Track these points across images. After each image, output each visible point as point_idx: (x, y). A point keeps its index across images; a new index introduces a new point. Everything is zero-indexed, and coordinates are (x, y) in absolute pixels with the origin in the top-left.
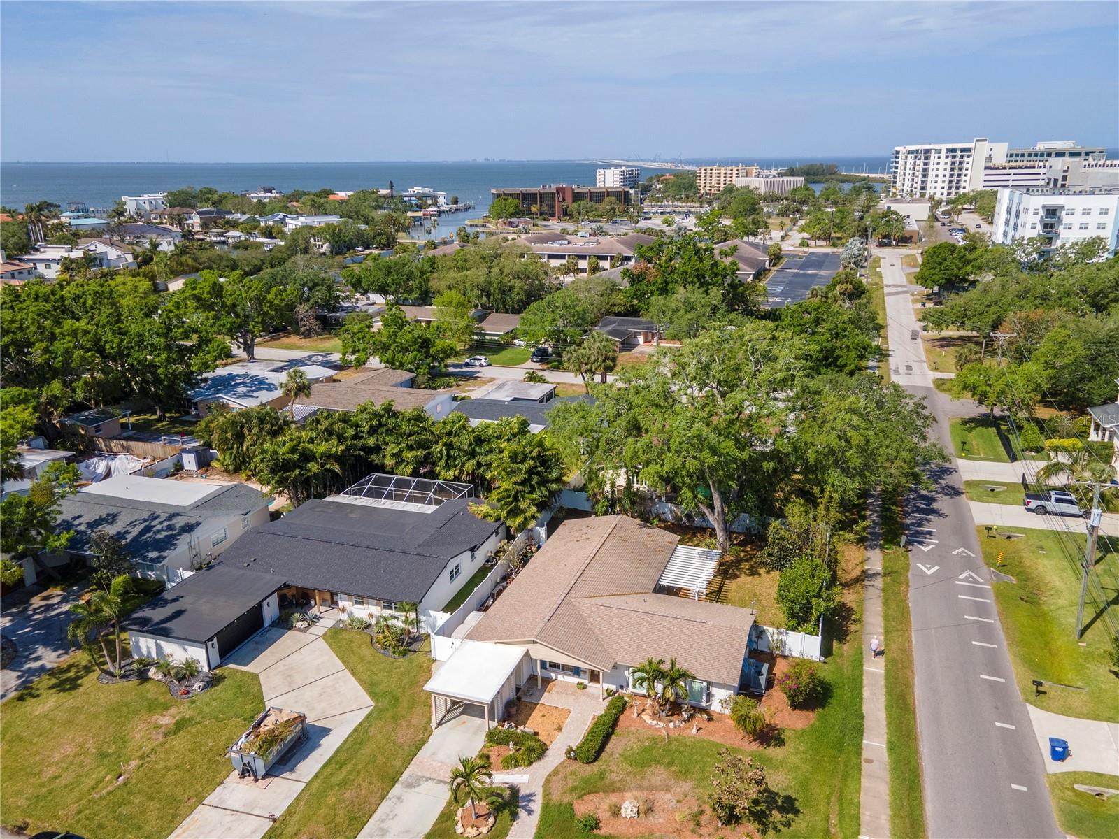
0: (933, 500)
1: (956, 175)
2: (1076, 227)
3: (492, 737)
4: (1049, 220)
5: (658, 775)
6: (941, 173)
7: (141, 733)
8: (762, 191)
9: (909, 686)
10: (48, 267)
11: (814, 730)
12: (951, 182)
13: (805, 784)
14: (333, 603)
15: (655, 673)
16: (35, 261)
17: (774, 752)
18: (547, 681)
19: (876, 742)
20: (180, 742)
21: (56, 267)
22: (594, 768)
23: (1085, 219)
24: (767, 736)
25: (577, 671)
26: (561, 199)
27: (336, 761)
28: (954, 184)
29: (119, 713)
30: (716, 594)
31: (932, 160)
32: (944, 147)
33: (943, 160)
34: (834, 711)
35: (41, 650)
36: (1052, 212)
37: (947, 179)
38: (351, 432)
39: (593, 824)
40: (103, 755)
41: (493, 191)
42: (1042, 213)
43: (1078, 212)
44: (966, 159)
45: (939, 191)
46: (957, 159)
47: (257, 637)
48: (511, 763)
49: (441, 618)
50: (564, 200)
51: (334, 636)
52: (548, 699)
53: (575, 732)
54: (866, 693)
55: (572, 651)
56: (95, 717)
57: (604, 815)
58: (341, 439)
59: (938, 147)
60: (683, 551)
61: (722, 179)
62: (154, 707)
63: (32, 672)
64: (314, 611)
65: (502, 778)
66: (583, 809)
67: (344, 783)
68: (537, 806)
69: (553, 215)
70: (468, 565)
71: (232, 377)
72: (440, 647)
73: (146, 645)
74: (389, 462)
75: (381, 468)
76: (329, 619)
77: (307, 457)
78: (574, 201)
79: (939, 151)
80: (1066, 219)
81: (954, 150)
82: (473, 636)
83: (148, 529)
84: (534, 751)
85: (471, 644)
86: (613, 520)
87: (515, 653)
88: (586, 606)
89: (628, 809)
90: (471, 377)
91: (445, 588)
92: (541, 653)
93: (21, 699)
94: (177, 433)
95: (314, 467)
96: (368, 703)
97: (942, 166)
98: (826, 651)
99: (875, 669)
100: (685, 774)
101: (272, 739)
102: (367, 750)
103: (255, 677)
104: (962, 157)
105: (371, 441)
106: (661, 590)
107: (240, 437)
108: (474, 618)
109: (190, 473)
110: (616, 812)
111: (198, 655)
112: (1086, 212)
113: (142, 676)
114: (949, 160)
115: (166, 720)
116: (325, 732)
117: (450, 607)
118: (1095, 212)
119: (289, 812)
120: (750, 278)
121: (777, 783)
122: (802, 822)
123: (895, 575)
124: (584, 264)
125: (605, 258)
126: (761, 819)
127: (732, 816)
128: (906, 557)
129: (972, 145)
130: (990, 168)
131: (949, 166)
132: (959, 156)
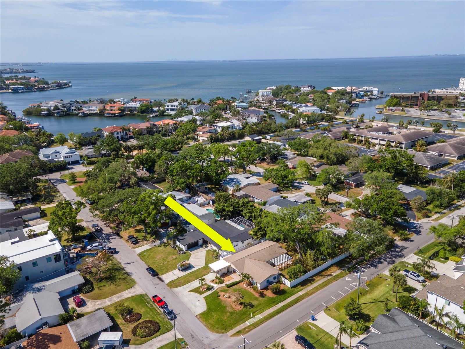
0: (381, 263)
5: (236, 294)
7: (170, 258)
9: (303, 299)
10: (219, 128)
11: (272, 298)
13: (259, 305)
16: (216, 126)
17: (261, 298)
19: (281, 305)
20: (174, 261)
21: (221, 128)
22: (228, 289)
24: (262, 295)
26: (421, 98)
27: (192, 273)
29: (169, 254)
34: (282, 297)
35: (165, 239)
39: (219, 296)
40: (164, 259)
47: (196, 247)
48: (216, 283)
50: (423, 99)
51: (208, 251)
52: (232, 275)
53: (231, 282)
54: (293, 296)
56: (166, 253)
57: (222, 295)
60: (285, 256)
62: (174, 254)
63: (162, 242)
64: (208, 245)
65: (212, 284)
66: (220, 294)
67: (190, 276)
68: (213, 291)
70: (241, 244)
71: (234, 179)
73: (178, 243)
76: (209, 248)
78: (428, 100)
82: (226, 259)
84: (222, 283)
87: (228, 264)
88: (247, 260)
89: (226, 296)
92: (232, 266)
93: (159, 246)
96: (204, 265)
98: (293, 287)
99: (301, 293)
100: (240, 295)
101: (183, 265)
102: (197, 273)
103: (191, 254)
105: (241, 209)
106: (269, 263)
108: (229, 256)
109: (210, 205)
110: (224, 296)
111: (183, 248)
113: (175, 248)
115: (174, 257)
116: (194, 267)
119: (181, 277)
120: (456, 159)
121: (254, 302)
122: (252, 309)
123: (337, 278)
124: (384, 143)
125: (393, 142)
126: (245, 305)
127: (241, 304)
128: (347, 274)
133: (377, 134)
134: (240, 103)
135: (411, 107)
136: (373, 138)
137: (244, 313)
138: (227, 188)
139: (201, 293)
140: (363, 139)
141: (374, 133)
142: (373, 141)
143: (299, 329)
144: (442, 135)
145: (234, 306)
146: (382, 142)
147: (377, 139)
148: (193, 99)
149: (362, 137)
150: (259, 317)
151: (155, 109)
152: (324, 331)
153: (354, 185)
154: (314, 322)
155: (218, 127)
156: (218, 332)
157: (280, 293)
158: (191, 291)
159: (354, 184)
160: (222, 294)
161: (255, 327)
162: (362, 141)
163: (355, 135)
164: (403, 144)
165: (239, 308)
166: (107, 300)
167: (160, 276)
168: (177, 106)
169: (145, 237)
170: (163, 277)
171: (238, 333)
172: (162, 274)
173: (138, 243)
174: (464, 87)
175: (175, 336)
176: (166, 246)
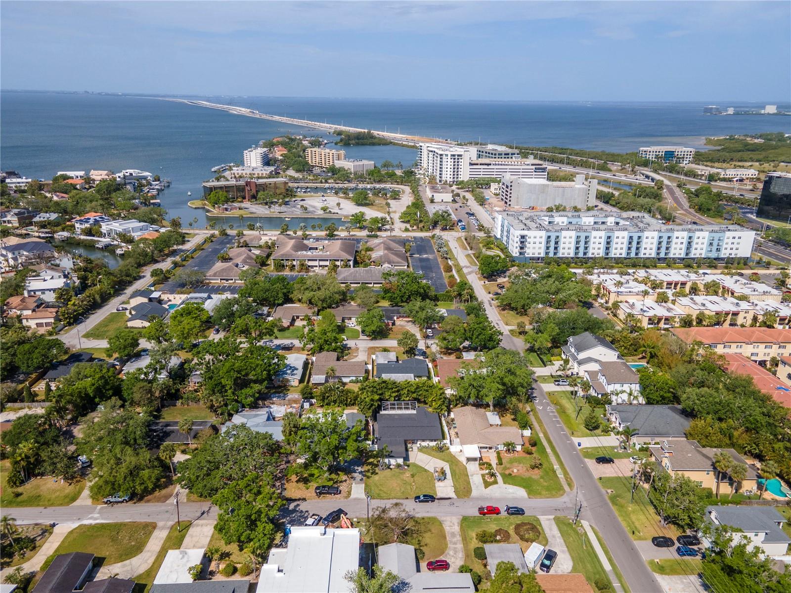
0: (531, 384)
1: (456, 170)
2: (532, 243)
3: (479, 464)
4: (522, 240)
5: (516, 464)
6: (449, 167)
7: (406, 478)
8: (352, 171)
9: (549, 438)
11: (537, 450)
12: (454, 172)
13: (541, 460)
14: (413, 443)
15: (508, 444)
16: (34, 291)
18: (480, 451)
19: (549, 450)
20: (417, 478)
22: (503, 466)
23: (535, 240)
25: (486, 448)
26: (249, 188)
27: (452, 475)
30: (503, 424)
31: (444, 160)
32: (449, 154)
33: (449, 160)
34: (539, 446)
36: (523, 237)
37: (452, 170)
39: (510, 475)
42: (520, 237)
43: (532, 237)
44: (460, 160)
45: (449, 176)
46: (456, 160)
50: (251, 189)
51: (421, 450)
53: (495, 460)
54: (543, 441)
56: (391, 478)
57: (511, 473)
59: (446, 153)
60: (488, 413)
61: (323, 158)
62: (401, 473)
63: (361, 472)
64: (410, 445)
66: (507, 473)
67: (459, 478)
68: (498, 474)
69: (245, 199)
72: (452, 448)
76: (416, 447)
78: (259, 191)
79: (447, 155)
80: (528, 240)
81: (454, 155)
84: (490, 465)
87: (476, 446)
88: (482, 432)
89: (515, 471)
93: (368, 478)
96: (447, 463)
97: (449, 163)
98: (532, 433)
99: (541, 435)
101: (442, 473)
102: (457, 471)
103: (415, 463)
106: (492, 425)
112: (535, 237)
113: (389, 468)
114: (452, 160)
115: (408, 475)
116: (445, 470)
118: (538, 237)
119: (455, 485)
120: (406, 267)
122: (544, 466)
123: (534, 410)
124: (327, 263)
125: (338, 260)
126: (537, 467)
127: (532, 468)
128: (534, 405)
129: (462, 153)
130: (471, 164)
131: (452, 164)
132: (457, 158)
136: (309, 260)
137: (547, 472)
139: (496, 482)
140: (295, 263)
142: (310, 263)
143: (586, 456)
145: (533, 473)
146: (322, 263)
147: (316, 260)
149: (294, 260)
150: (557, 467)
152: (597, 447)
153: (390, 324)
154: (582, 447)
155: (39, 293)
156: (562, 495)
157: (533, 443)
158: (486, 487)
160: (509, 471)
161: (569, 475)
162: (294, 266)
163: (282, 260)
164: (350, 261)
165: (538, 471)
166: (451, 546)
167: (438, 497)
169: (332, 479)
170: (440, 494)
172: (435, 494)
173: (340, 490)
174: (254, 165)
175: (549, 520)
176: (374, 473)
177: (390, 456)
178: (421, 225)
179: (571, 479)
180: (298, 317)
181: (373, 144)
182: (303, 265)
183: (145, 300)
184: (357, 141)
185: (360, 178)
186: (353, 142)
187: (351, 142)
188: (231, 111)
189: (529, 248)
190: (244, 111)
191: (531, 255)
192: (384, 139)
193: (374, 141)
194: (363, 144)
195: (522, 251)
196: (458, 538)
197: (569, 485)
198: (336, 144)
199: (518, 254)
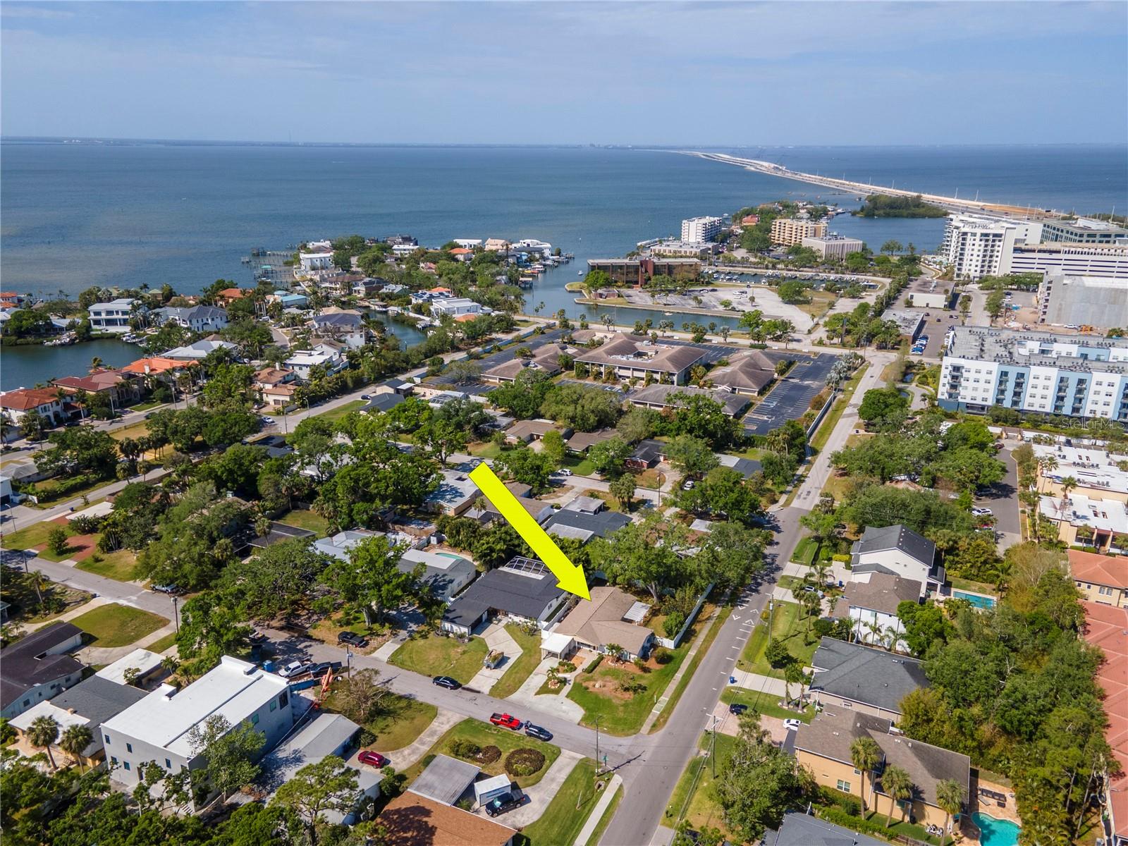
0: (760, 584)
1: (988, 258)
2: (971, 380)
3: (560, 663)
4: (955, 374)
5: (608, 678)
6: (976, 253)
7: (454, 654)
8: (823, 254)
9: (700, 660)
10: (301, 369)
11: (662, 671)
12: (984, 261)
13: (652, 684)
14: (506, 615)
15: (612, 647)
16: (293, 365)
17: (647, 675)
18: (579, 648)
19: (679, 676)
20: (466, 657)
21: (306, 370)
22: (590, 674)
23: (977, 376)
24: (646, 670)
25: (589, 646)
26: (643, 270)
27: (513, 666)
28: (986, 263)
29: (445, 647)
30: (646, 623)
31: (968, 242)
32: (979, 231)
33: (977, 242)
34: (671, 665)
35: (411, 625)
36: (956, 368)
37: (980, 259)
38: (508, 538)
39: (587, 688)
40: (444, 658)
41: (591, 261)
42: (950, 368)
43: (973, 371)
44: (997, 243)
45: (973, 268)
46: (990, 243)
47: (482, 626)
48: (566, 671)
49: (545, 624)
50: (646, 271)
51: (507, 627)
52: (578, 654)
53: (586, 664)
54: (685, 660)
55: (587, 639)
56: (437, 647)
57: (590, 687)
58: (505, 541)
59: (974, 231)
60: (638, 604)
62: (455, 646)
63: (411, 631)
64: (499, 617)
65: (561, 675)
66: (584, 685)
67: (516, 673)
68: (572, 683)
69: (637, 283)
70: (555, 603)
72: (545, 634)
73: (447, 626)
74: (524, 552)
75: (520, 554)
76: (505, 621)
77: (492, 550)
78: (655, 274)
79: (975, 235)
80: (965, 375)
81: (987, 235)
82: (556, 631)
83: (435, 581)
84: (573, 669)
85: (555, 634)
86: (612, 589)
87: (569, 639)
88: (594, 624)
89: (597, 686)
90: (560, 484)
91: (546, 612)
92: (578, 639)
93: (412, 640)
94: (420, 519)
95: (495, 555)
96: (522, 651)
97: (976, 247)
98: (677, 646)
99: (692, 653)
100: (617, 678)
101: (495, 658)
102: (523, 664)
103: (484, 639)
104: (994, 241)
106: (624, 620)
107: (458, 533)
108: (557, 625)
109: (434, 546)
110: (594, 686)
111: (464, 630)
112: (978, 372)
113: (447, 636)
114: (983, 243)
115: (460, 650)
116: (509, 658)
117: (548, 620)
118: (984, 372)
119: (502, 678)
120: (756, 394)
121: (644, 683)
122: (646, 693)
123: (721, 619)
124: (643, 375)
125: (657, 373)
126: (635, 691)
127: (627, 689)
128: (730, 611)
129: (1003, 232)
130: (1016, 250)
131: (982, 248)
132: (991, 240)
133: (625, 359)
134: (286, 295)
135: (629, 287)
136: (620, 368)
137: (642, 700)
138: (442, 507)
139: (557, 692)
140: (602, 369)
141: (619, 357)
142: (622, 372)
143: (725, 699)
144: (710, 347)
145: (619, 695)
146: (637, 374)
147: (629, 369)
148: (146, 286)
149: (601, 365)
150: (664, 699)
151: (57, 321)
152: (756, 692)
153: (645, 465)
154: (735, 685)
155: (296, 368)
156: (628, 735)
157: (665, 659)
158: (538, 693)
159: (645, 463)
160: (590, 684)
161: (669, 714)
162: (601, 373)
163: (587, 364)
164: (674, 375)
165: (629, 696)
166: (415, 744)
167: (467, 686)
168: (124, 313)
169: (370, 629)
170: (472, 684)
171: (655, 727)
172: (467, 682)
173: (367, 644)
174: (692, 239)
175: (574, 758)
176: (425, 637)
177: (452, 621)
178: (848, 338)
179: (665, 722)
180: (538, 437)
181: (914, 216)
182: (610, 373)
183: (391, 391)
184: (888, 210)
185: (831, 263)
186: (881, 212)
187: (876, 212)
188: (748, 167)
189: (966, 388)
190: (766, 166)
191: (968, 400)
192: (937, 208)
193: (921, 211)
194: (896, 216)
195: (954, 391)
196: (435, 739)
197: (654, 726)
198: (854, 214)
199: (946, 396)
